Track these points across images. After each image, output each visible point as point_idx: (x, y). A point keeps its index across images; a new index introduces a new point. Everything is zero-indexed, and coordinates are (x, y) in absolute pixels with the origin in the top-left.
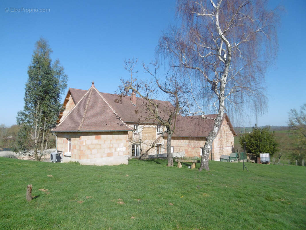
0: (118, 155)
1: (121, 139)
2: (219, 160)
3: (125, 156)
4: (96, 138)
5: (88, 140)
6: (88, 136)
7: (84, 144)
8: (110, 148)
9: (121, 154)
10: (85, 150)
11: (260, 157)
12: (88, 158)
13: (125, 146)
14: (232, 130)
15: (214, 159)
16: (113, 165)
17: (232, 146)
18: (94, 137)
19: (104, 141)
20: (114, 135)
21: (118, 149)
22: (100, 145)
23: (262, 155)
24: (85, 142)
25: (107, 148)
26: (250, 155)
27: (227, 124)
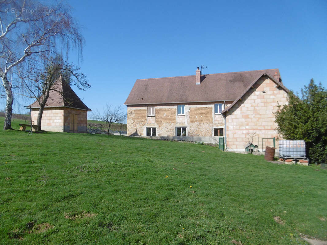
0: (55, 125)
1: (58, 114)
3: (61, 126)
13: (61, 119)
19: (46, 114)
21: (55, 121)
25: (47, 120)
27: (278, 89)
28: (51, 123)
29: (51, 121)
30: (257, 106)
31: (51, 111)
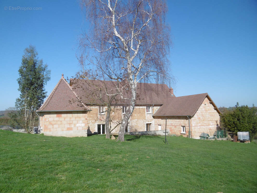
0: (78, 130)
1: (80, 118)
2: (199, 138)
3: (84, 131)
4: (57, 117)
5: (50, 117)
6: (50, 115)
7: (47, 121)
8: (70, 124)
9: (79, 128)
10: (48, 125)
11: (238, 135)
12: (50, 131)
13: (84, 123)
14: (216, 109)
15: (192, 137)
16: (72, 137)
17: (217, 125)
18: (55, 115)
19: (65, 118)
20: (73, 114)
21: (78, 125)
22: (61, 121)
23: (240, 133)
24: (48, 119)
25: (67, 124)
26: (230, 133)
27: (210, 104)
28: (72, 128)
29: (72, 126)
30: (203, 112)
31: (71, 114)
